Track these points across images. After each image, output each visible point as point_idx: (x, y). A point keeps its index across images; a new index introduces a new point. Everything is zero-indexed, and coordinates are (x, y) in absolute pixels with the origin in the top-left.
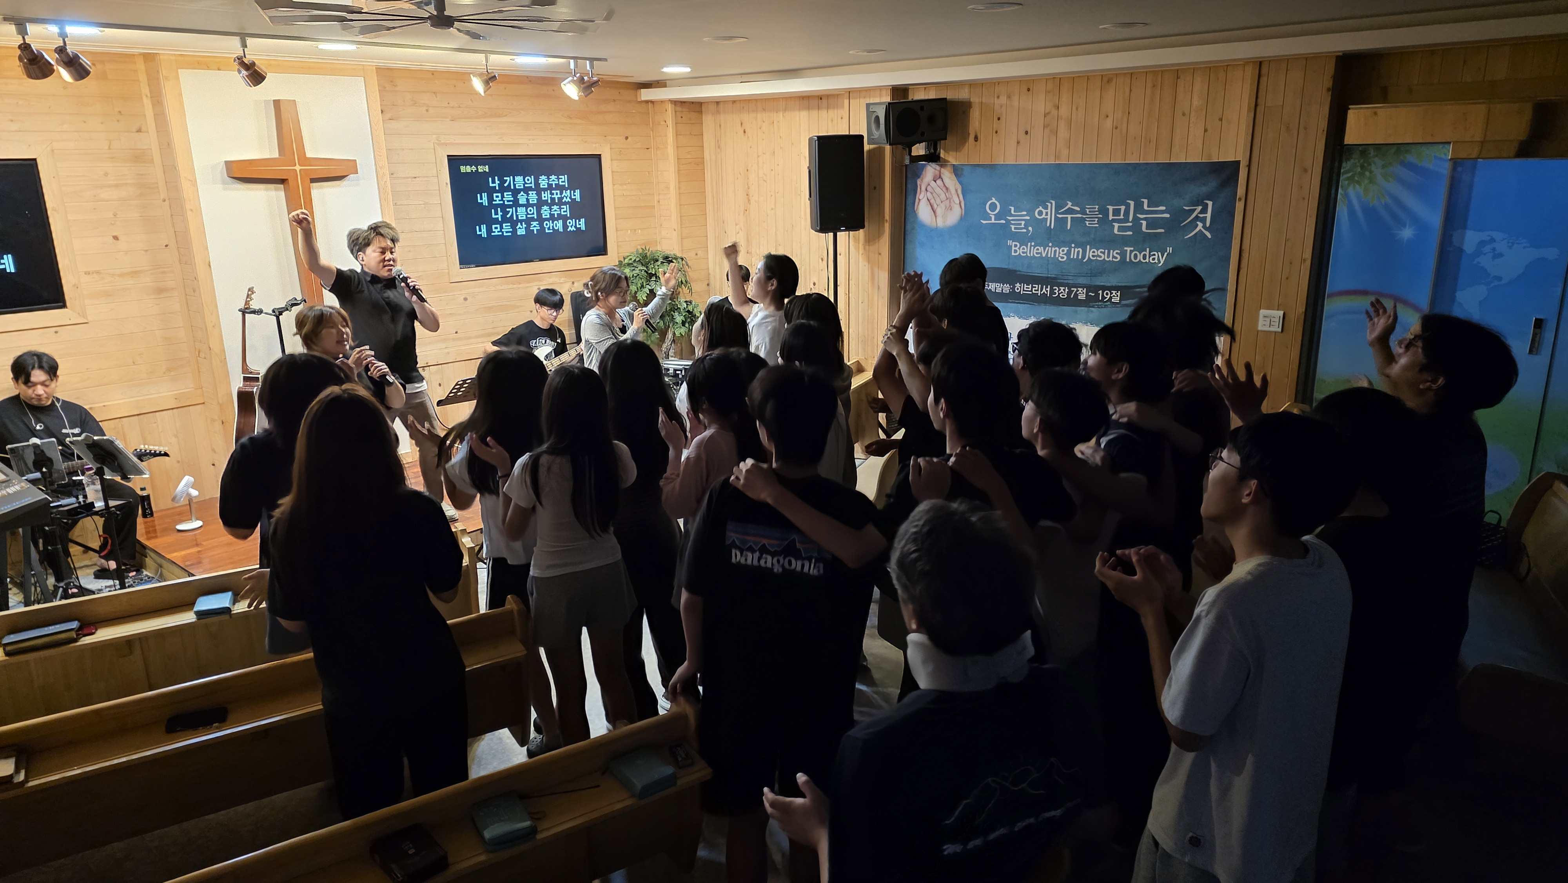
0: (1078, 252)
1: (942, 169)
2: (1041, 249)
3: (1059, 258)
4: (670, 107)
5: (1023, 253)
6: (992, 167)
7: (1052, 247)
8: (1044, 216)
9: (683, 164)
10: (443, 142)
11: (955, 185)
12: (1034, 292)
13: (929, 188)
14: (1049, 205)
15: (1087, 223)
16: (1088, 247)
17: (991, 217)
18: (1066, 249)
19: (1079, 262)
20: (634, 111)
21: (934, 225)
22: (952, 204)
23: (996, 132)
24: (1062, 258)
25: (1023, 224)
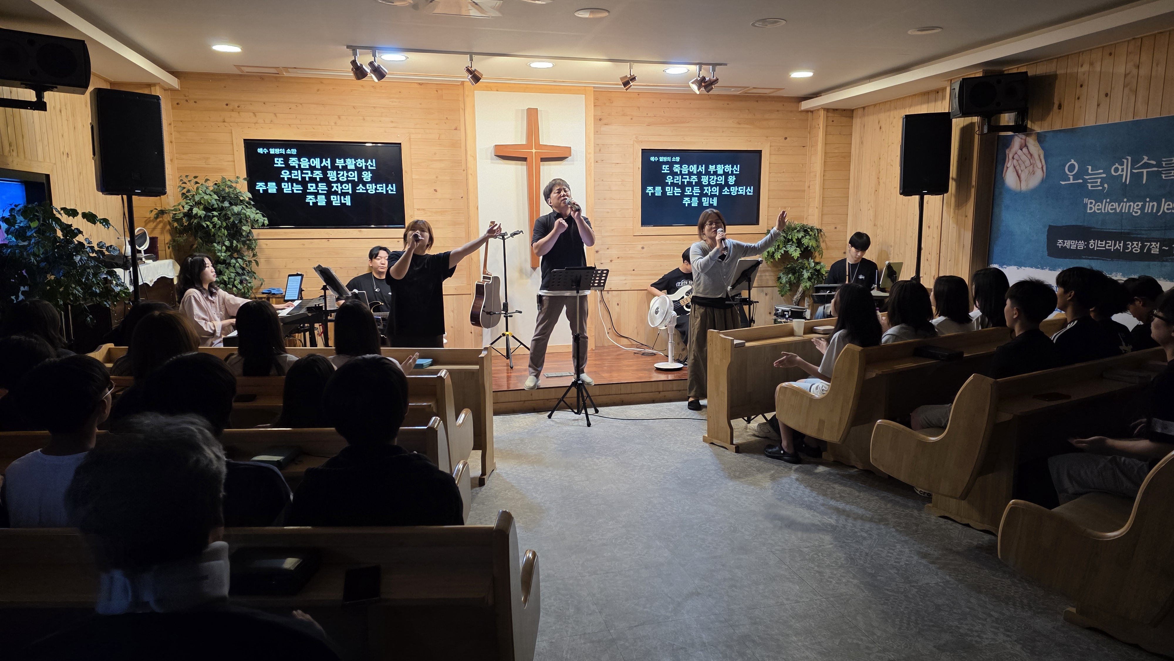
0: (1153, 206)
1: (1027, 138)
2: (1116, 205)
3: (1133, 213)
4: (822, 113)
5: (1098, 210)
6: (1073, 131)
7: (1126, 202)
8: (1119, 172)
9: (830, 157)
10: (640, 140)
11: (1039, 151)
12: (1107, 248)
13: (1016, 157)
14: (1125, 161)
15: (1163, 176)
16: (1163, 200)
17: (1070, 178)
18: (1140, 204)
19: (1153, 216)
20: (794, 119)
21: (1018, 189)
22: (1036, 168)
23: (1078, 98)
24: (1136, 212)
25: (1099, 182)
